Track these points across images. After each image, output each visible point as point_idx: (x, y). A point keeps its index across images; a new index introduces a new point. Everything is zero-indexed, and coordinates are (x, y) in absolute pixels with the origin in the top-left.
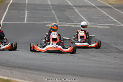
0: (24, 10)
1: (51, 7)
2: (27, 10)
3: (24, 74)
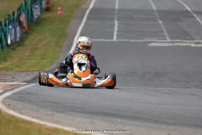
0: (113, 19)
1: (157, 14)
2: (118, 20)
3: (113, 125)
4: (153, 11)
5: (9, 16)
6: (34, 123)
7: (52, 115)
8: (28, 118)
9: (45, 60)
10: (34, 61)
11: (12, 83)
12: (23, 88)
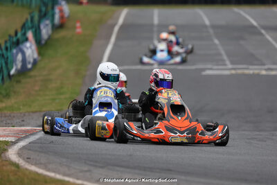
1: (211, 31)
4: (205, 26)
5: (10, 36)
7: (89, 171)
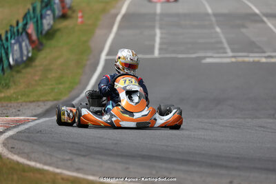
2: (160, 28)
4: (208, 15)
5: (11, 26)
6: (47, 171)
7: (71, 160)
8: (39, 166)
9: (61, 86)
10: (46, 87)
11: (17, 118)
12: (32, 124)
